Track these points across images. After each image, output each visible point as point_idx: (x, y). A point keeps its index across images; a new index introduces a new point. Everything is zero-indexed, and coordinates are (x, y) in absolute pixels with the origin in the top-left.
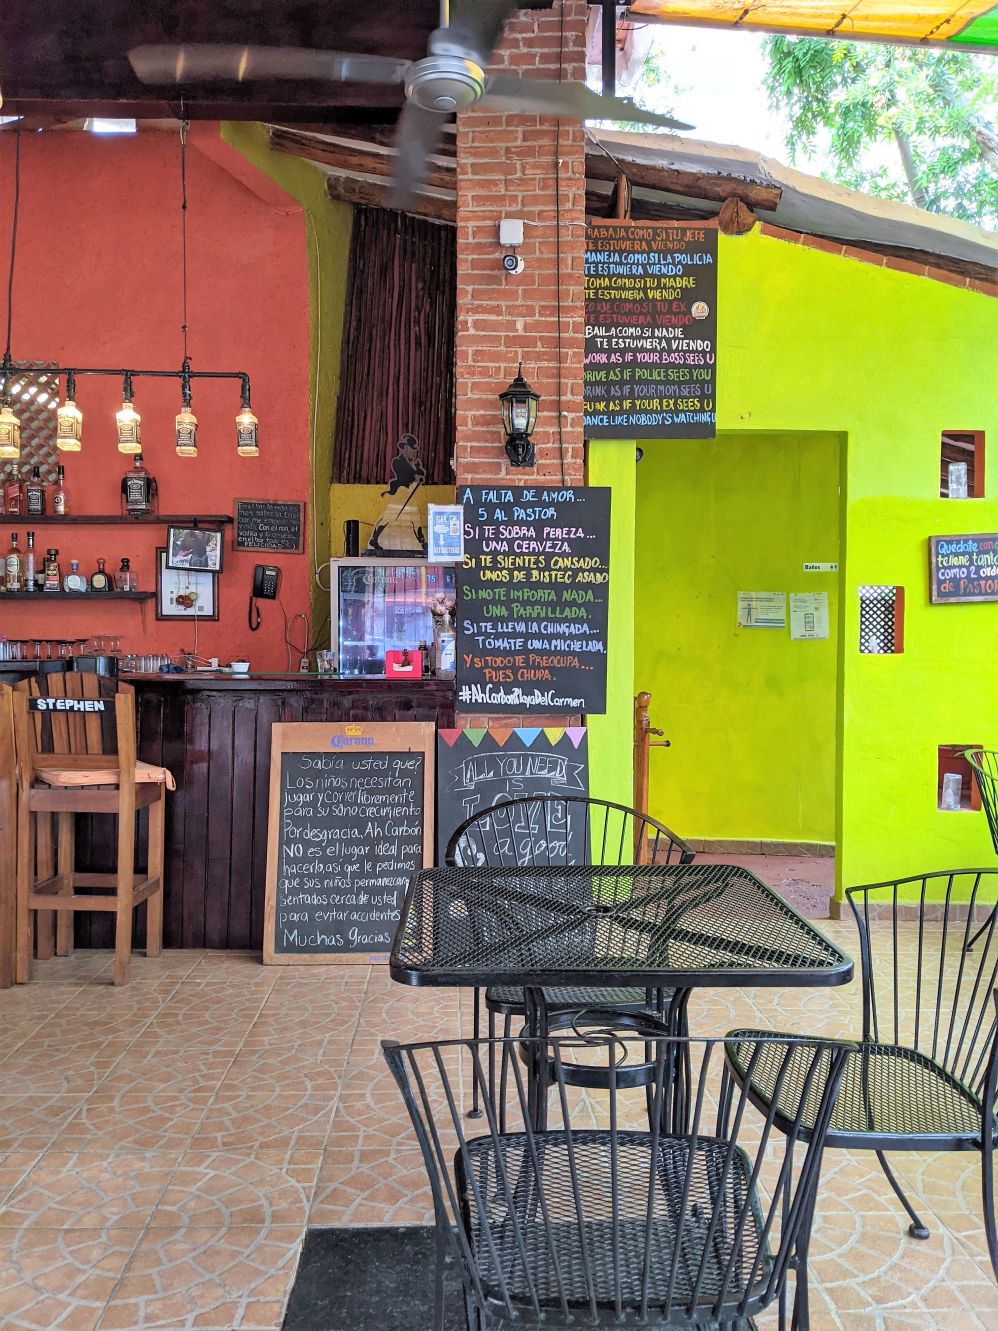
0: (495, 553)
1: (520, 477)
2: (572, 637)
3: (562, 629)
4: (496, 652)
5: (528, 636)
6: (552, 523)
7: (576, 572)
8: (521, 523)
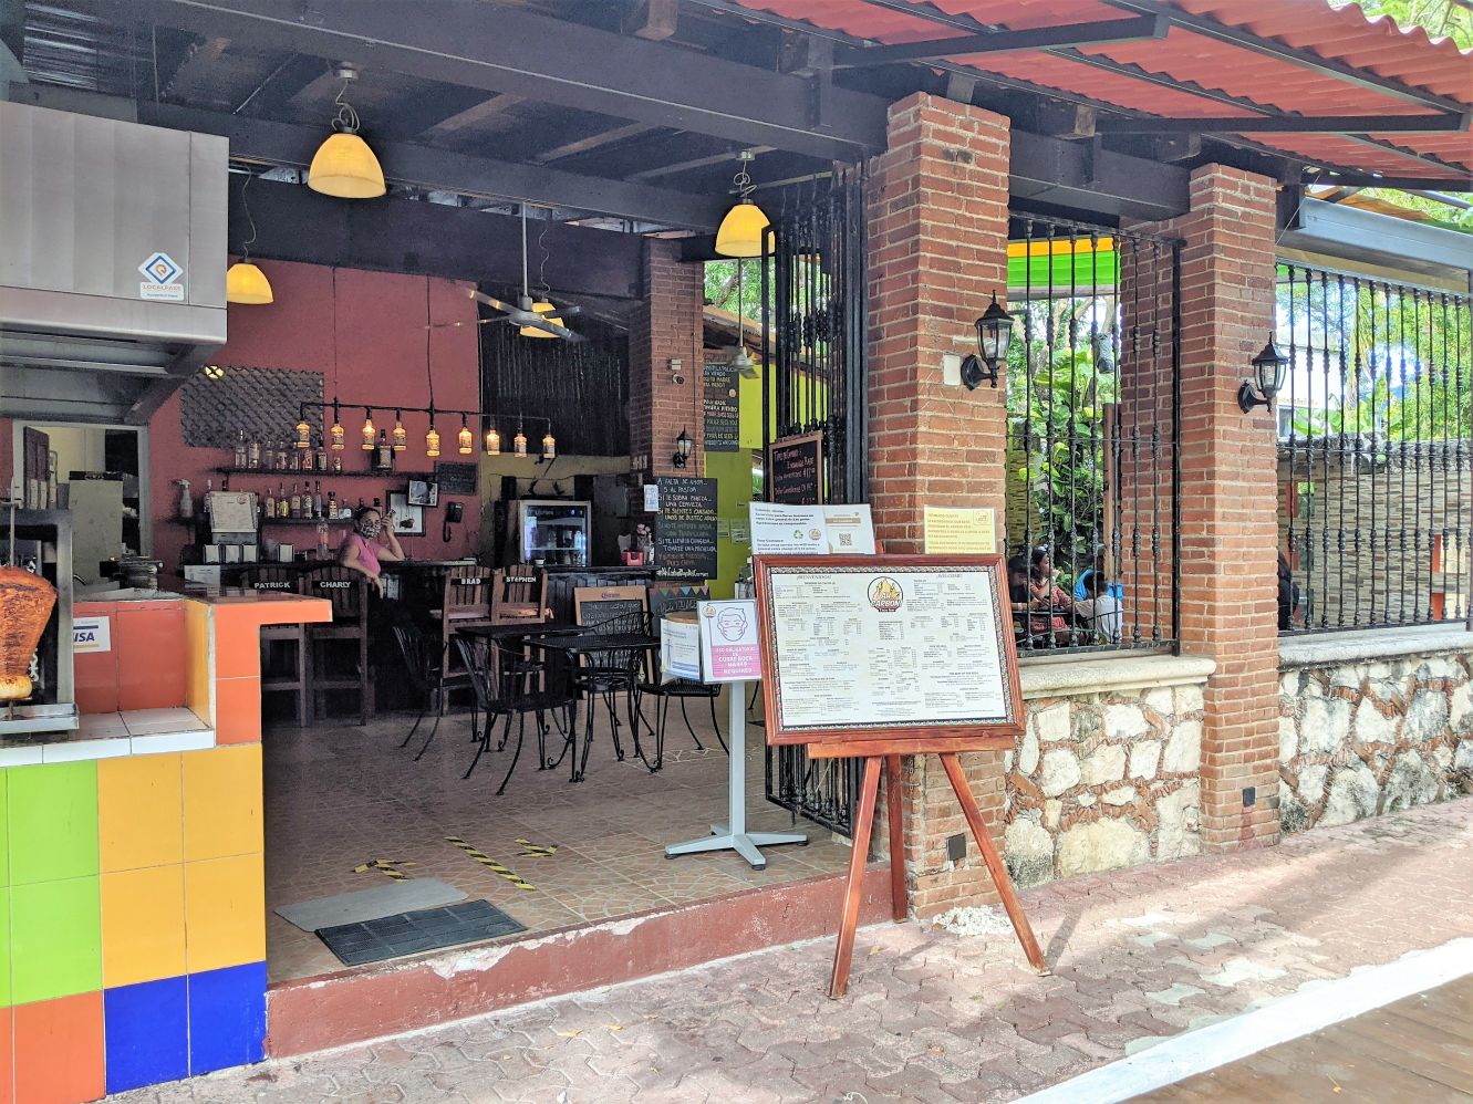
0: (671, 507)
1: (679, 473)
2: (703, 545)
3: (699, 541)
4: (672, 552)
5: (685, 545)
6: (693, 494)
7: (704, 516)
8: (682, 494)
